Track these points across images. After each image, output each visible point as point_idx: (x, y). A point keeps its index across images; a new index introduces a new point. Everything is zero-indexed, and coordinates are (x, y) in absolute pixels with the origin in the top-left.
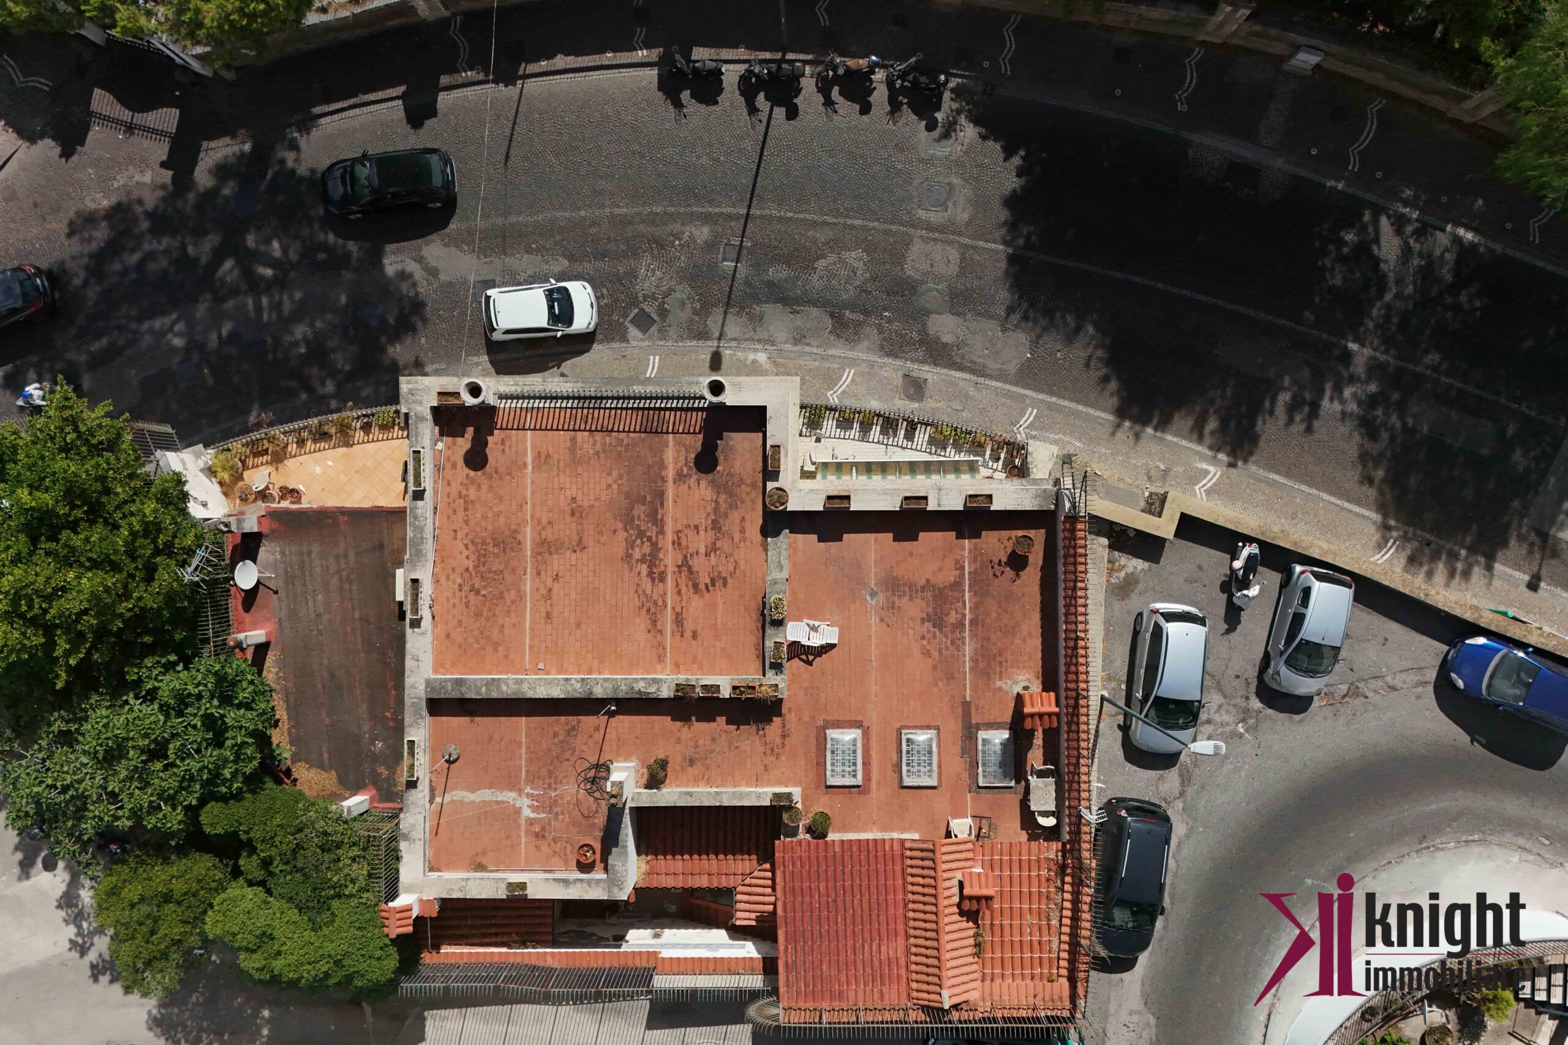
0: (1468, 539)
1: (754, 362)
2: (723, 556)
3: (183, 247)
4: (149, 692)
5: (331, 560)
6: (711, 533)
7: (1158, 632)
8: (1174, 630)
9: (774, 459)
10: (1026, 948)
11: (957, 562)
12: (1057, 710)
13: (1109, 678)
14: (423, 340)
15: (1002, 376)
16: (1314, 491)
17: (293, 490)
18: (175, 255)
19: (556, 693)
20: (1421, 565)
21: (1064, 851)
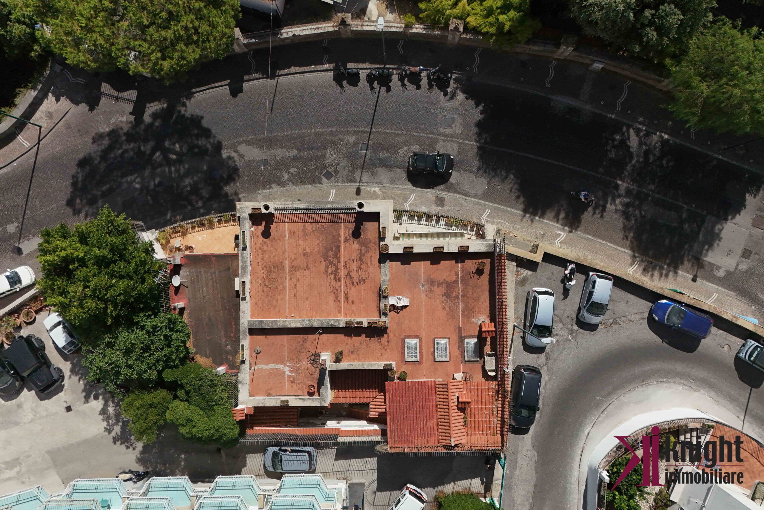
0: (668, 261)
1: (374, 191)
2: (363, 271)
3: (139, 147)
4: (141, 327)
5: (209, 274)
6: (359, 262)
7: (535, 299)
8: (541, 297)
9: (383, 233)
10: (484, 423)
11: (456, 272)
12: (495, 329)
13: (517, 318)
14: (238, 184)
15: (475, 196)
16: (604, 242)
17: (190, 247)
18: (136, 150)
19: (299, 325)
20: (648, 272)
21: (498, 385)
